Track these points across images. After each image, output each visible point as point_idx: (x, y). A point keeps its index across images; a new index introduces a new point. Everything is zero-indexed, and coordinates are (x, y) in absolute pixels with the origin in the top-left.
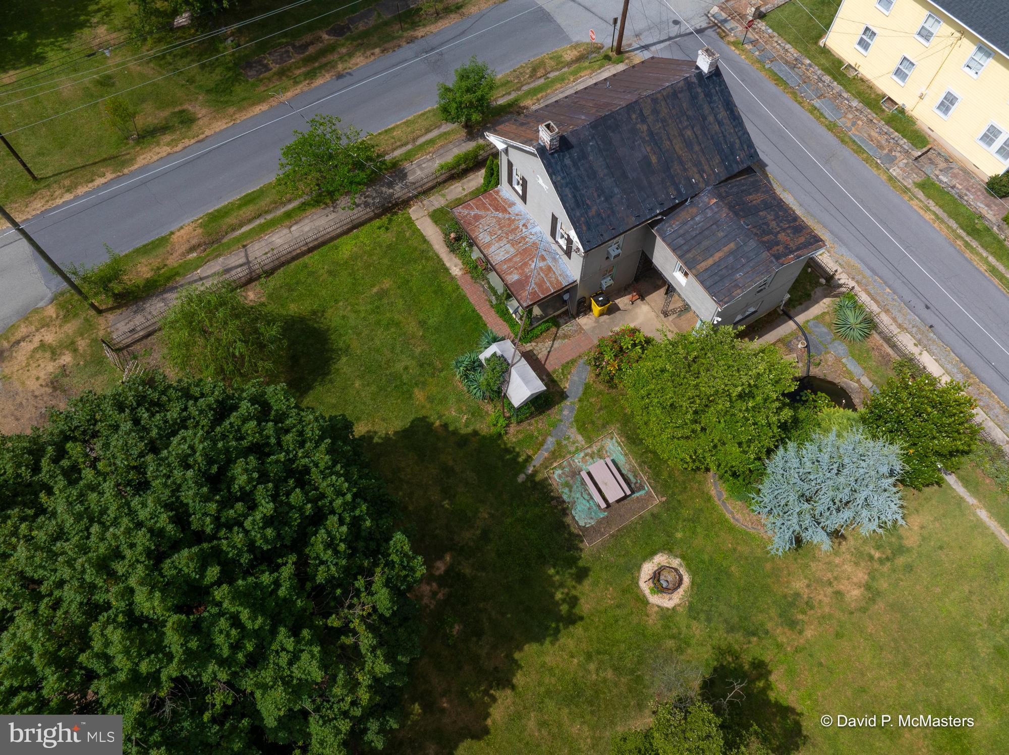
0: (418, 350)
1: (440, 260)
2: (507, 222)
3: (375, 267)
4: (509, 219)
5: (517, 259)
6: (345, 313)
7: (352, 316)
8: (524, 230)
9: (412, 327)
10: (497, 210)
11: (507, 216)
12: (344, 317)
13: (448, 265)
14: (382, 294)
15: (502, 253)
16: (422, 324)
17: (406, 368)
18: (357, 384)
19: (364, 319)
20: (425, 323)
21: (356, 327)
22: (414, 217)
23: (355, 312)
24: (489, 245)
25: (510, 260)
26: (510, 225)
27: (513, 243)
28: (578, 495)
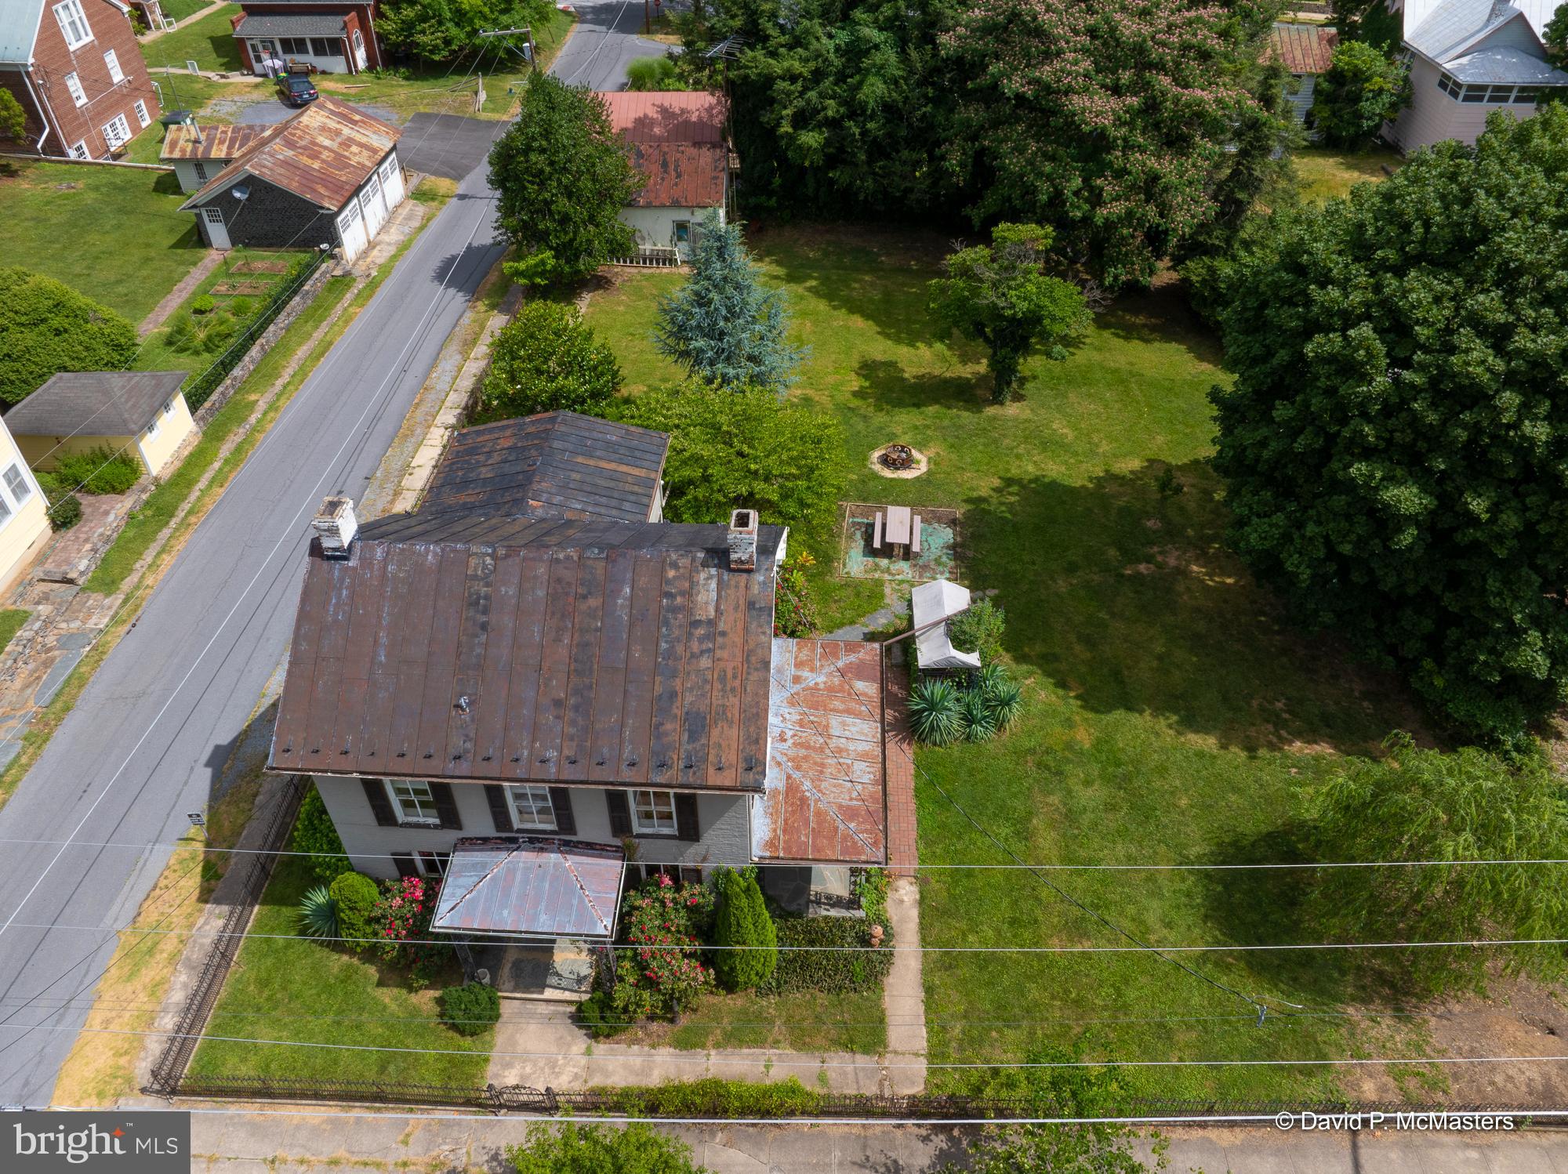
0: (1054, 799)
1: (924, 927)
2: (805, 766)
3: (1067, 992)
4: (798, 768)
5: (837, 704)
6: (1165, 931)
7: (1151, 918)
8: (789, 733)
9: (1047, 840)
10: (804, 800)
11: (796, 775)
12: (1169, 925)
13: (914, 913)
14: (1076, 929)
15: (853, 729)
16: (1024, 834)
17: (1087, 783)
18: (1184, 802)
19: (1131, 900)
20: (1017, 833)
21: (1152, 894)
22: (921, 1066)
23: (1143, 922)
24: (863, 757)
25: (849, 712)
26: (806, 758)
27: (824, 731)
28: (933, 549)
